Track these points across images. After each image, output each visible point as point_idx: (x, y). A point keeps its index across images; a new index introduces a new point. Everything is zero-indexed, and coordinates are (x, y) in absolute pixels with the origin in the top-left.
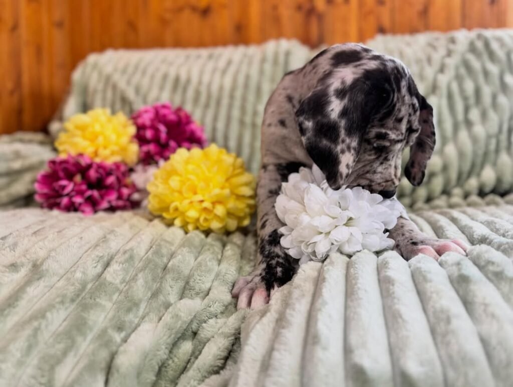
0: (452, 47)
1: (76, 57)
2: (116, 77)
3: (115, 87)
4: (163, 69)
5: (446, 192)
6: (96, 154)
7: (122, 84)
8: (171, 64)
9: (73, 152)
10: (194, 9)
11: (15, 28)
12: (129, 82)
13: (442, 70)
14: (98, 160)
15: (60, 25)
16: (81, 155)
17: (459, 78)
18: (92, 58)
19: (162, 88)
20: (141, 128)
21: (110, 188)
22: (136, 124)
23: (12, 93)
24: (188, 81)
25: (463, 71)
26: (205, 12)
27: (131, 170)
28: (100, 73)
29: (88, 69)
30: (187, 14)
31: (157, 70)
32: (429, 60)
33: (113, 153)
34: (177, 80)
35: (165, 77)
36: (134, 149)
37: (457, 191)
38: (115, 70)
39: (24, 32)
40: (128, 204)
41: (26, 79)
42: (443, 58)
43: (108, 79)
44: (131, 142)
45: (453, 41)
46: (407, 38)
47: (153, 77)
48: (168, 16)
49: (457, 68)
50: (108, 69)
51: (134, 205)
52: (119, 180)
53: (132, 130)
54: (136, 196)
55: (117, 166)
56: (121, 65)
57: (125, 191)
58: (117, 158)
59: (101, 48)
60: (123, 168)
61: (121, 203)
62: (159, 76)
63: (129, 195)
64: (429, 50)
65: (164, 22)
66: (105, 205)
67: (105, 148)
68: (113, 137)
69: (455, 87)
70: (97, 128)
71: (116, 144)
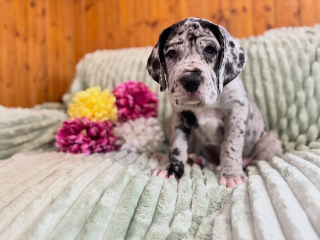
1: (79, 56)
6: (93, 116)
9: (79, 116)
10: (147, 23)
11: (44, 42)
14: (94, 120)
15: (69, 39)
16: (84, 118)
18: (88, 56)
20: (118, 98)
21: (102, 138)
22: (115, 96)
23: (42, 79)
26: (154, 25)
27: (114, 125)
30: (143, 27)
33: (104, 116)
35: (133, 63)
36: (115, 110)
38: (103, 61)
39: (49, 44)
40: (113, 148)
44: (113, 107)
48: (132, 29)
51: (117, 148)
52: (108, 133)
53: (114, 100)
54: (118, 142)
55: (106, 123)
57: (111, 139)
58: (106, 119)
59: (92, 50)
60: (110, 125)
61: (109, 147)
63: (114, 142)
65: (129, 32)
66: (99, 149)
67: (99, 112)
68: (103, 105)
70: (93, 100)
71: (105, 109)
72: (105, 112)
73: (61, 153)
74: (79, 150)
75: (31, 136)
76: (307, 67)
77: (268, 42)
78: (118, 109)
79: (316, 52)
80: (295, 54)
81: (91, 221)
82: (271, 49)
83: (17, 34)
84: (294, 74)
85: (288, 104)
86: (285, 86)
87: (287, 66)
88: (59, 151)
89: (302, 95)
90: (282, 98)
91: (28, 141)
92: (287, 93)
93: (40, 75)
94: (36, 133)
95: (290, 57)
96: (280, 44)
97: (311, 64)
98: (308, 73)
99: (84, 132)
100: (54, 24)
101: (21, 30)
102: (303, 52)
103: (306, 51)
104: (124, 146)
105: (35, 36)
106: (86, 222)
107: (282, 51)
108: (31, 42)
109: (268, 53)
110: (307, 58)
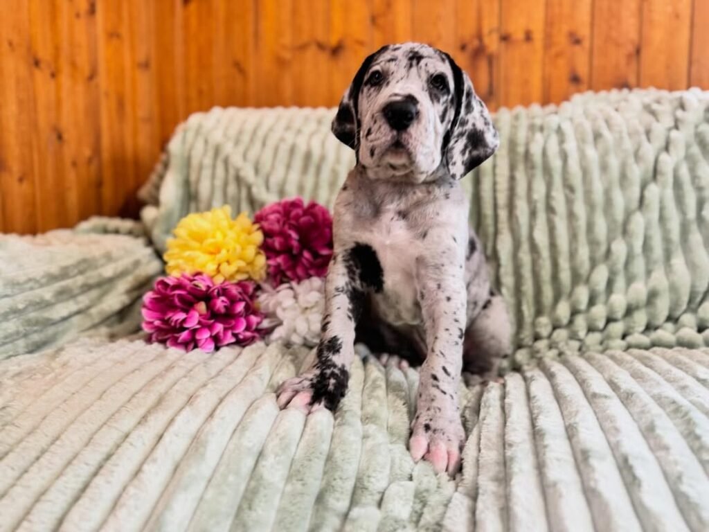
0: (680, 113)
2: (228, 148)
3: (226, 162)
4: (290, 137)
5: (672, 319)
7: (236, 160)
8: (299, 132)
9: (188, 270)
10: (321, 46)
11: (92, 77)
12: (245, 157)
13: (667, 148)
14: (219, 280)
15: (146, 65)
16: (199, 274)
17: (689, 158)
18: (195, 119)
19: (288, 167)
20: (268, 234)
21: (236, 317)
22: (262, 228)
23: (90, 161)
24: (323, 158)
25: (696, 150)
26: (336, 51)
27: (259, 289)
28: (206, 142)
29: (190, 135)
30: (312, 52)
31: (282, 140)
32: (648, 133)
33: (239, 271)
34: (308, 156)
35: (292, 150)
36: (261, 260)
37: (688, 319)
38: (225, 135)
39: (103, 80)
40: (257, 334)
41: (106, 142)
42: (669, 130)
43: (217, 151)
44: (258, 253)
45: (682, 106)
46: (615, 94)
47: (276, 149)
48: (287, 55)
49: (688, 146)
50: (217, 137)
51: (265, 335)
52: (247, 307)
53: (258, 237)
54: (265, 324)
55: (242, 284)
56: (233, 132)
57: (254, 319)
59: (205, 108)
60: (251, 288)
61: (248, 334)
62: (284, 149)
63: (258, 323)
64: (648, 118)
65: (281, 63)
66: (230, 339)
69: (684, 172)
71: (241, 258)
72: (242, 264)
73: (156, 347)
74: (191, 343)
75: (84, 300)
76: (635, 192)
77: (567, 128)
78: (268, 258)
79: (656, 161)
80: (614, 163)
81: (250, 508)
82: (571, 146)
83: (37, 63)
84: (609, 202)
85: (594, 263)
86: (590, 227)
87: (598, 187)
88: (149, 340)
89: (619, 248)
90: (584, 253)
91: (79, 312)
92: (593, 243)
93: (87, 152)
94: (94, 293)
95: (604, 168)
96: (590, 137)
97: (643, 187)
98: (635, 204)
99: (202, 307)
100: (113, 35)
101: (44, 53)
102: (631, 160)
103: (637, 156)
104: (278, 333)
105: (73, 65)
106: (240, 509)
107: (592, 153)
108: (65, 79)
109: (564, 157)
110: (636, 173)
